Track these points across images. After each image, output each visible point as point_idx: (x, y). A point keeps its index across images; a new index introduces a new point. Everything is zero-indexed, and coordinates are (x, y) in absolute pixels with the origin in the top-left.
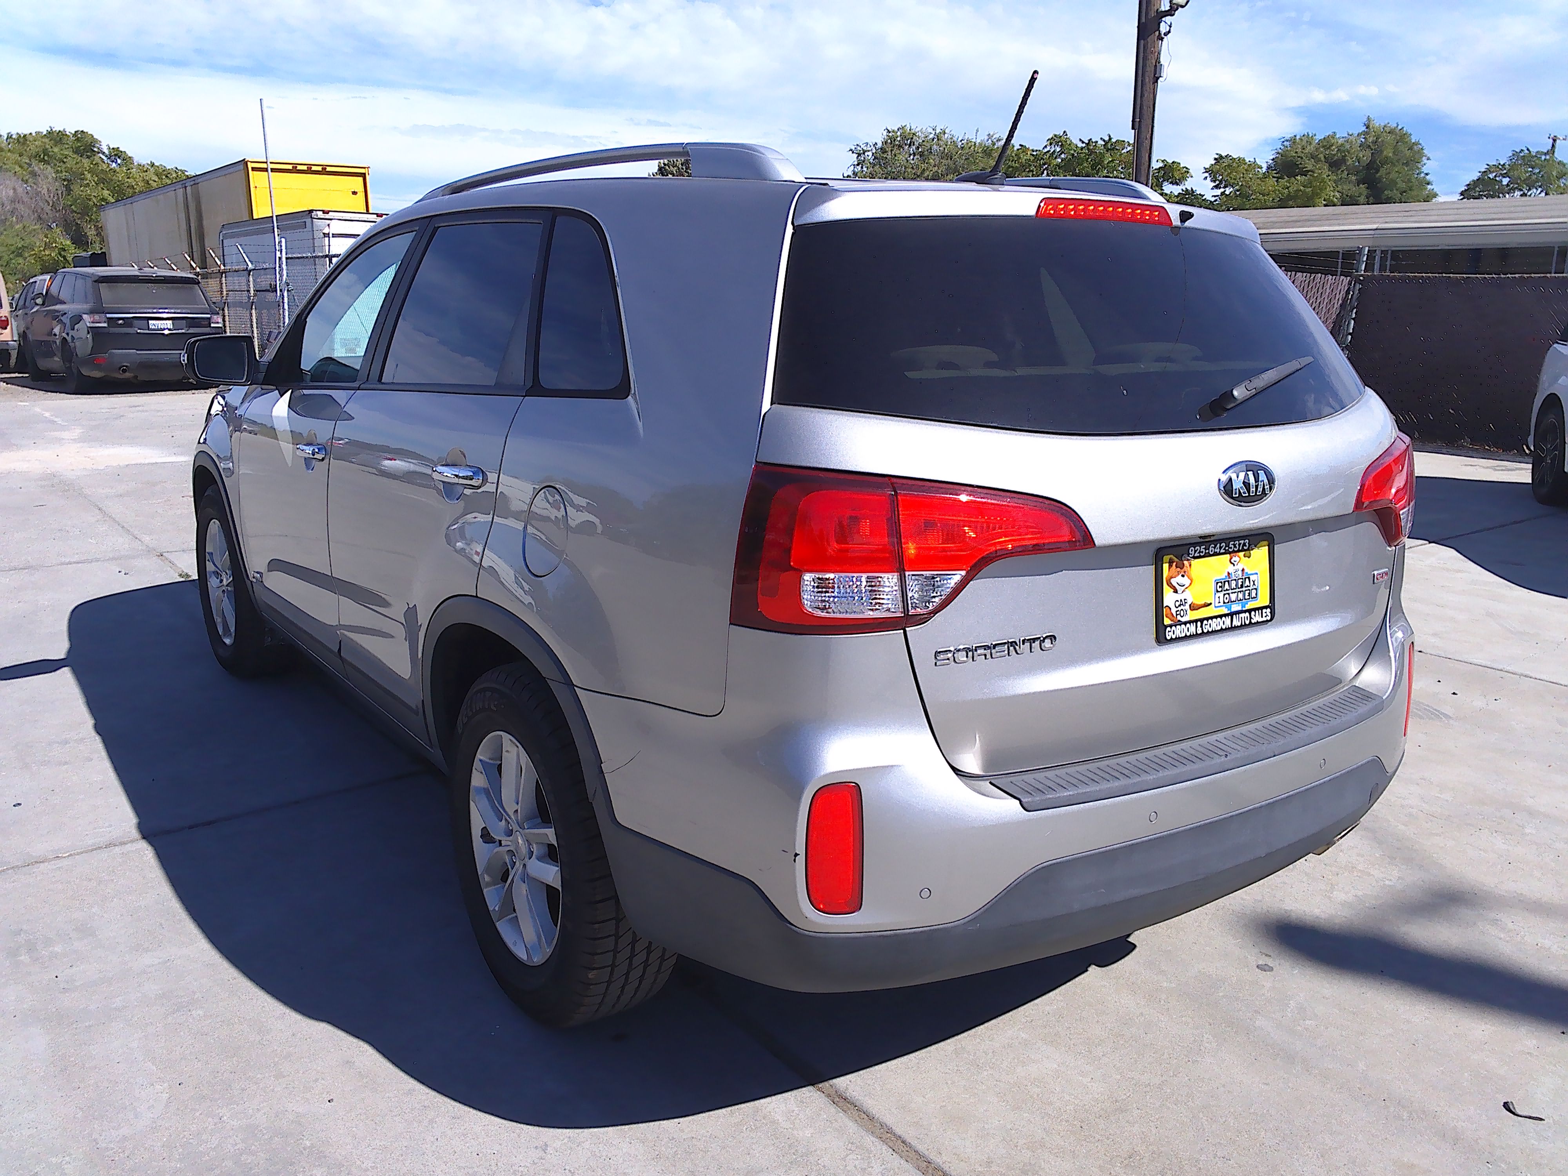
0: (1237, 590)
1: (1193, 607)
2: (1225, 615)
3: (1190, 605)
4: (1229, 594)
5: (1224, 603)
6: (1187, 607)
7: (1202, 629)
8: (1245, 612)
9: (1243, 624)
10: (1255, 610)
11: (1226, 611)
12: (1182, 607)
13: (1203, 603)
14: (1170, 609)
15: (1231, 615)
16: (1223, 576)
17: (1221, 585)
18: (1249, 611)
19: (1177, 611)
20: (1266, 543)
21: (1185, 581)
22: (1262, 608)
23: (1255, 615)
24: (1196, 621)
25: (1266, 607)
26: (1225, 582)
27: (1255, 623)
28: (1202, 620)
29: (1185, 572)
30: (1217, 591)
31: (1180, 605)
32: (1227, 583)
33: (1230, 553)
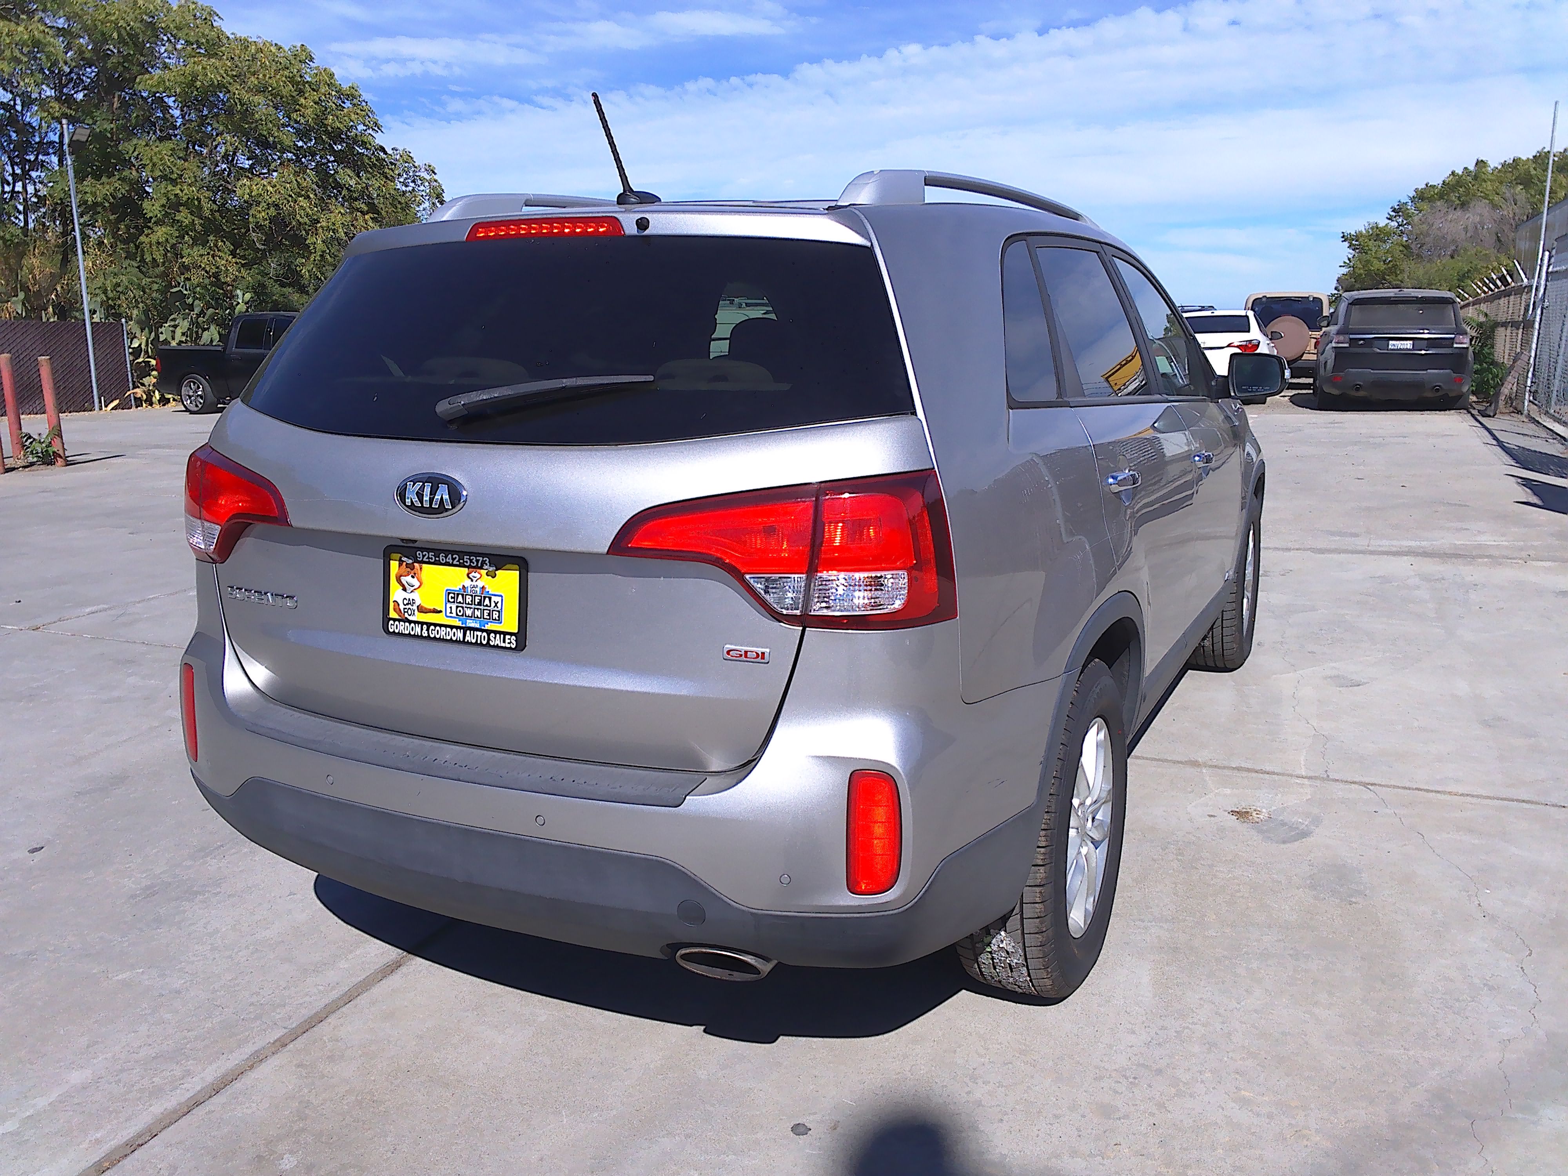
0: (473, 606)
1: (421, 609)
2: (457, 628)
3: (418, 607)
4: (462, 607)
5: (457, 615)
6: (415, 607)
7: (428, 633)
8: (483, 631)
9: (479, 642)
10: (496, 632)
11: (459, 624)
12: (409, 606)
13: (432, 608)
14: (399, 605)
15: (465, 629)
16: (457, 587)
17: (452, 596)
18: (489, 632)
19: (404, 609)
20: (517, 567)
21: (415, 582)
22: (505, 634)
23: (495, 638)
24: (422, 623)
25: (511, 634)
26: (458, 595)
27: (494, 646)
28: (429, 625)
29: (415, 574)
30: (449, 601)
31: (408, 604)
32: (460, 596)
33: (468, 567)
